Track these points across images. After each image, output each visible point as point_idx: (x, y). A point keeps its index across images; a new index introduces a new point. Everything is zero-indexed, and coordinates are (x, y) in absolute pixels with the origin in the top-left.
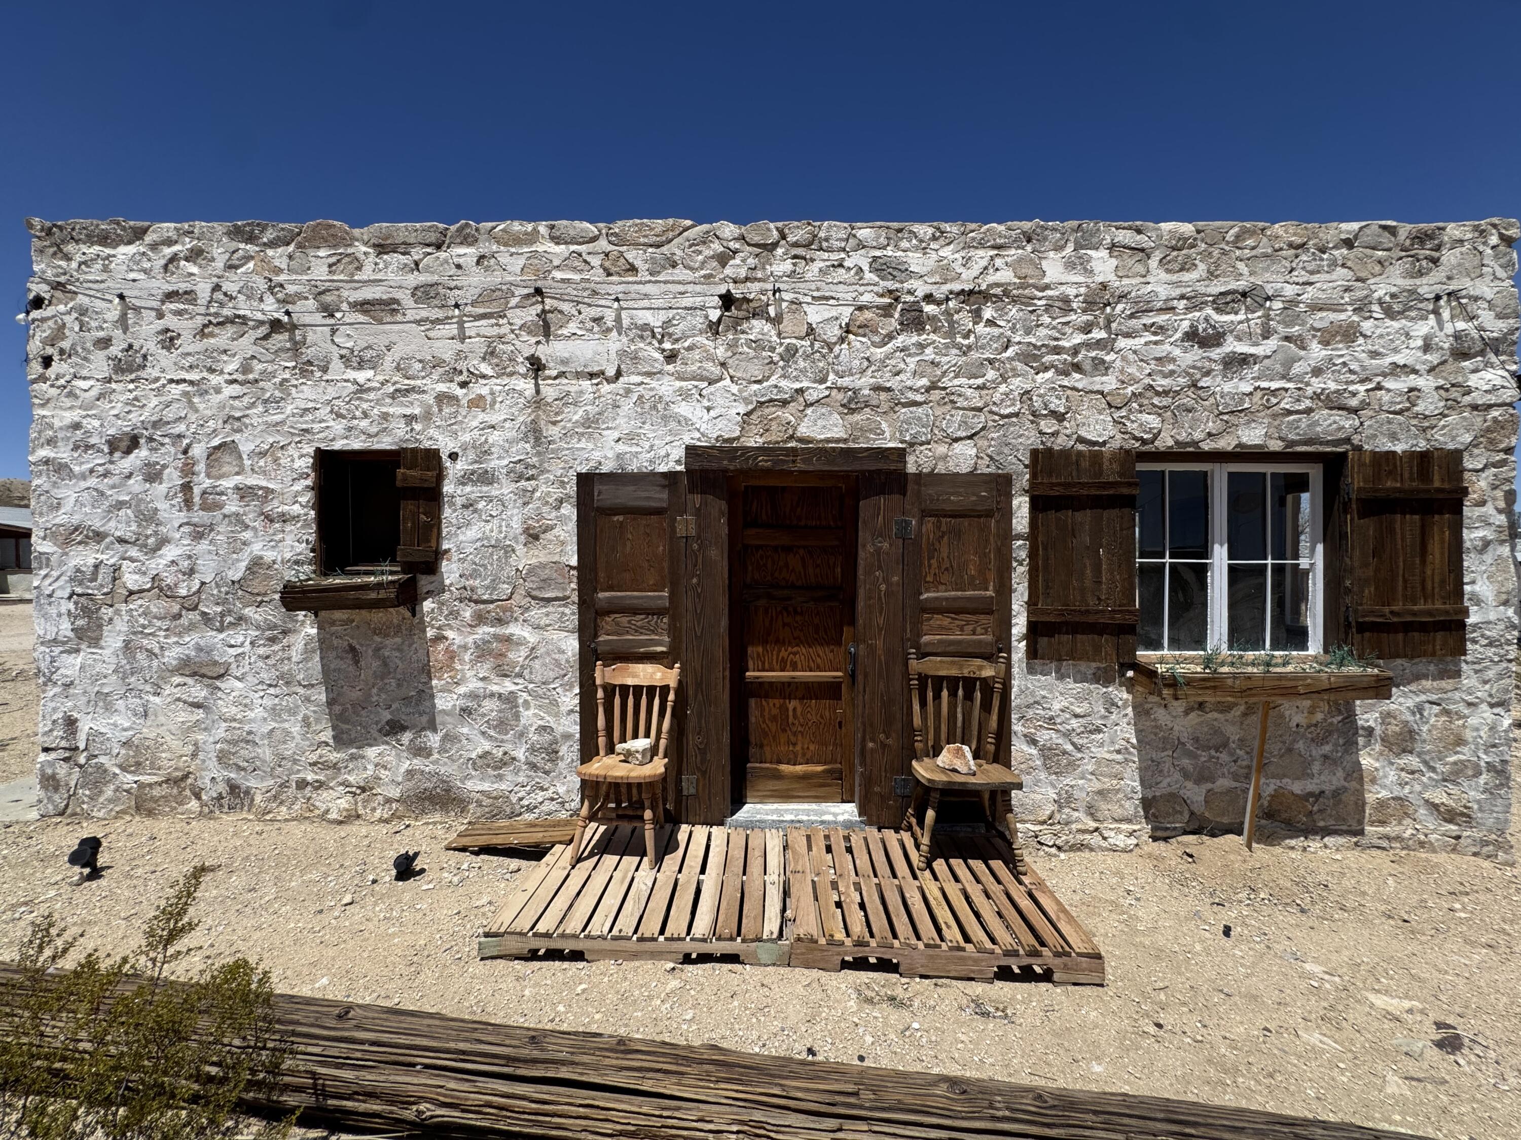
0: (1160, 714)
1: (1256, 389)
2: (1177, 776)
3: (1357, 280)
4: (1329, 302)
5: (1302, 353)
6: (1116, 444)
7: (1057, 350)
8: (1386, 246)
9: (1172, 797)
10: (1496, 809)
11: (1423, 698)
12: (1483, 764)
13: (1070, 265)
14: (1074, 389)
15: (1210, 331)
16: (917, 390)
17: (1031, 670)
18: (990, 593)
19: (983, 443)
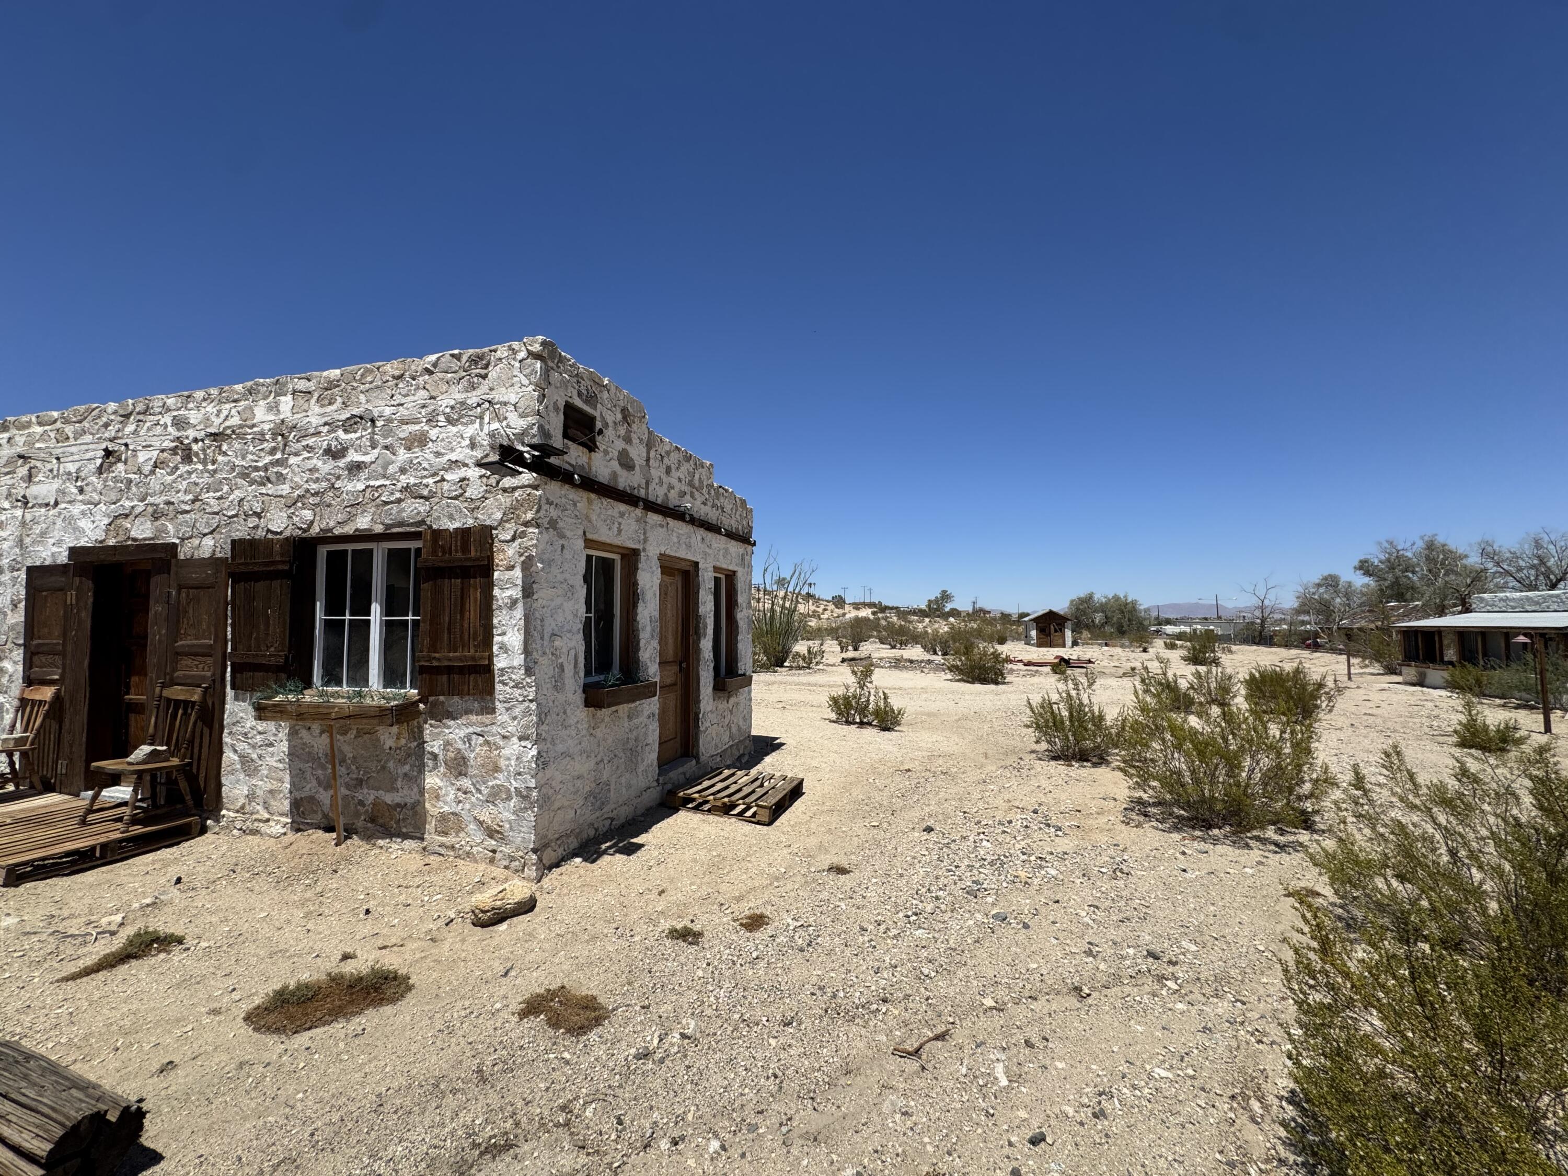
0: (304, 733)
1: (367, 487)
2: (314, 783)
3: (430, 398)
4: (410, 417)
5: (394, 457)
6: (287, 533)
7: (257, 469)
8: (453, 370)
9: (311, 799)
10: (523, 830)
11: (471, 730)
12: (513, 789)
13: (270, 409)
14: (268, 495)
15: (339, 447)
16: (186, 503)
17: (236, 698)
18: (212, 642)
19: (217, 536)
